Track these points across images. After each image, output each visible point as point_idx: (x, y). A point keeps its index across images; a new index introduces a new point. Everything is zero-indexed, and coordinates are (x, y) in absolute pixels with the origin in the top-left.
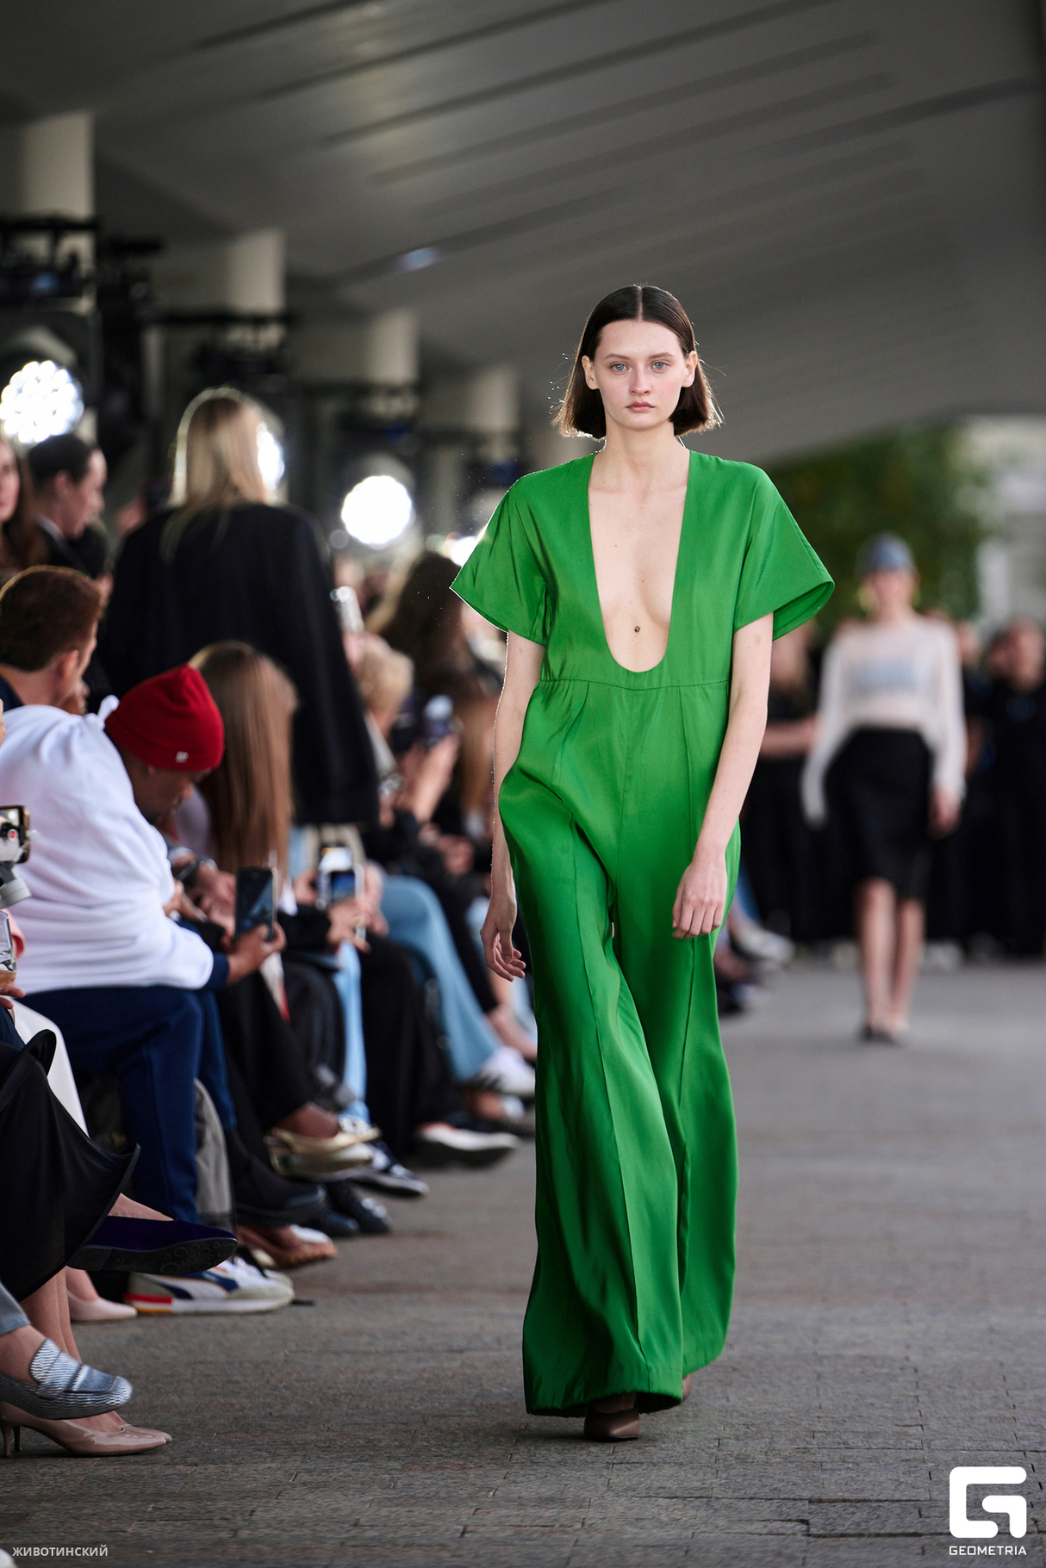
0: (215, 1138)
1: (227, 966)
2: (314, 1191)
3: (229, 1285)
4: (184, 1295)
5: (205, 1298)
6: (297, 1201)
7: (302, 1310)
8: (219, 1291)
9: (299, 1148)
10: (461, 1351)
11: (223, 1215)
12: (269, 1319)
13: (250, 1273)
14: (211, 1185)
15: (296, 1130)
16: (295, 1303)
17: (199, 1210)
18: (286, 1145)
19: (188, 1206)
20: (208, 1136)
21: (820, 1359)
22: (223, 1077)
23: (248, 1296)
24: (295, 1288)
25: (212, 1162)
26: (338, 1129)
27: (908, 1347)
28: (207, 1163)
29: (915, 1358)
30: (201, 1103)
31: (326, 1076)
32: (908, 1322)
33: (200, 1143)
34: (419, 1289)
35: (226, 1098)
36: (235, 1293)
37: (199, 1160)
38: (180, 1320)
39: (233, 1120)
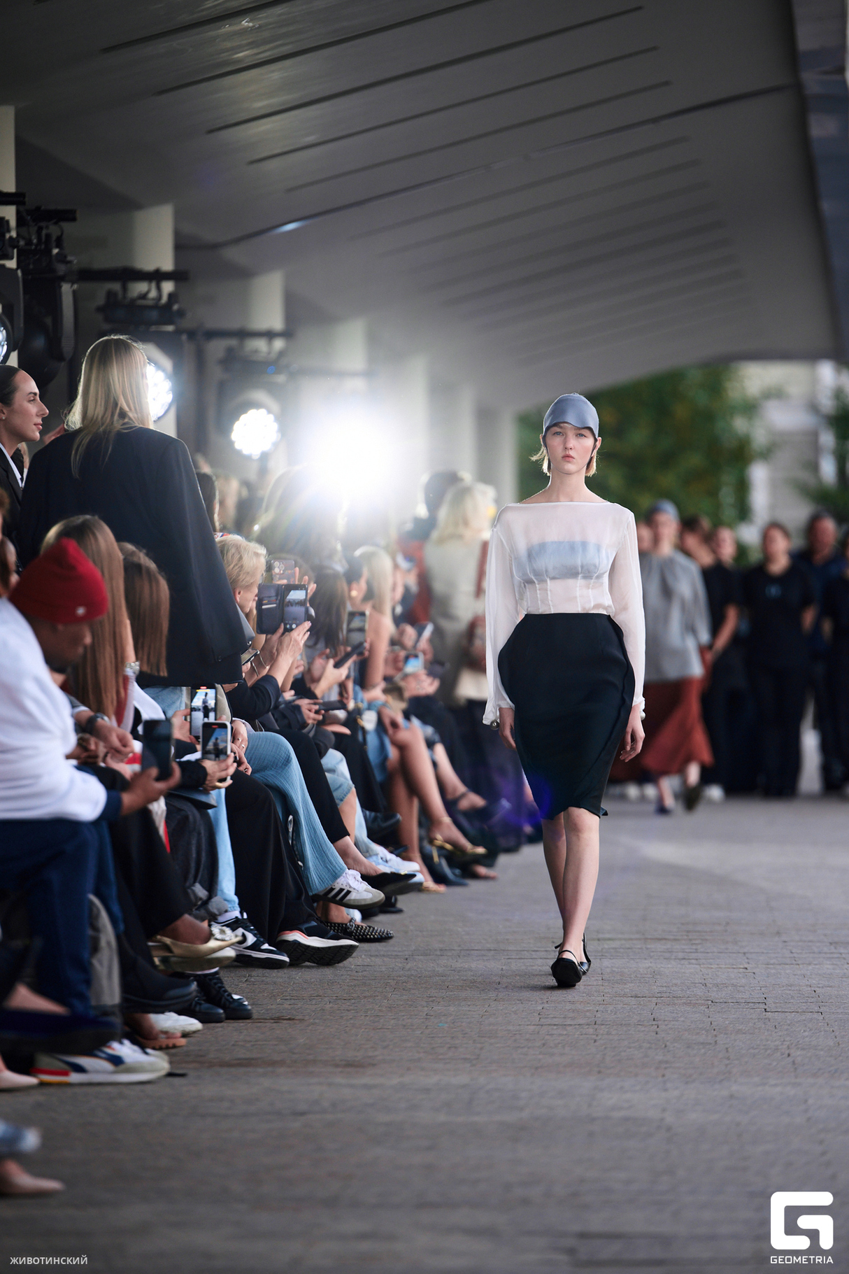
0: (109, 943)
1: (120, 801)
2: (188, 985)
3: (117, 1061)
4: (80, 1069)
5: (97, 1072)
6: (173, 993)
7: (176, 1080)
8: (107, 1066)
9: (177, 951)
10: (303, 1114)
11: (113, 1006)
12: (148, 1088)
13: (134, 1051)
14: (105, 982)
15: (175, 936)
16: (170, 1075)
17: (93, 1003)
18: (167, 948)
19: (83, 997)
20: (103, 943)
21: (593, 1120)
22: (113, 891)
23: (131, 1070)
24: (171, 1063)
25: (105, 963)
26: (210, 936)
27: (664, 1110)
28: (101, 964)
29: (669, 1118)
30: (98, 915)
31: (200, 891)
32: (666, 1090)
33: (95, 949)
34: (273, 1063)
35: (116, 908)
36: (121, 1067)
37: (95, 962)
38: (77, 1090)
39: (122, 927)
